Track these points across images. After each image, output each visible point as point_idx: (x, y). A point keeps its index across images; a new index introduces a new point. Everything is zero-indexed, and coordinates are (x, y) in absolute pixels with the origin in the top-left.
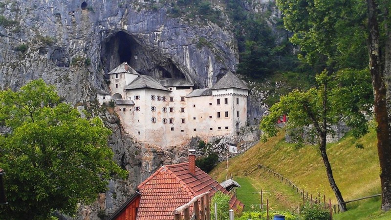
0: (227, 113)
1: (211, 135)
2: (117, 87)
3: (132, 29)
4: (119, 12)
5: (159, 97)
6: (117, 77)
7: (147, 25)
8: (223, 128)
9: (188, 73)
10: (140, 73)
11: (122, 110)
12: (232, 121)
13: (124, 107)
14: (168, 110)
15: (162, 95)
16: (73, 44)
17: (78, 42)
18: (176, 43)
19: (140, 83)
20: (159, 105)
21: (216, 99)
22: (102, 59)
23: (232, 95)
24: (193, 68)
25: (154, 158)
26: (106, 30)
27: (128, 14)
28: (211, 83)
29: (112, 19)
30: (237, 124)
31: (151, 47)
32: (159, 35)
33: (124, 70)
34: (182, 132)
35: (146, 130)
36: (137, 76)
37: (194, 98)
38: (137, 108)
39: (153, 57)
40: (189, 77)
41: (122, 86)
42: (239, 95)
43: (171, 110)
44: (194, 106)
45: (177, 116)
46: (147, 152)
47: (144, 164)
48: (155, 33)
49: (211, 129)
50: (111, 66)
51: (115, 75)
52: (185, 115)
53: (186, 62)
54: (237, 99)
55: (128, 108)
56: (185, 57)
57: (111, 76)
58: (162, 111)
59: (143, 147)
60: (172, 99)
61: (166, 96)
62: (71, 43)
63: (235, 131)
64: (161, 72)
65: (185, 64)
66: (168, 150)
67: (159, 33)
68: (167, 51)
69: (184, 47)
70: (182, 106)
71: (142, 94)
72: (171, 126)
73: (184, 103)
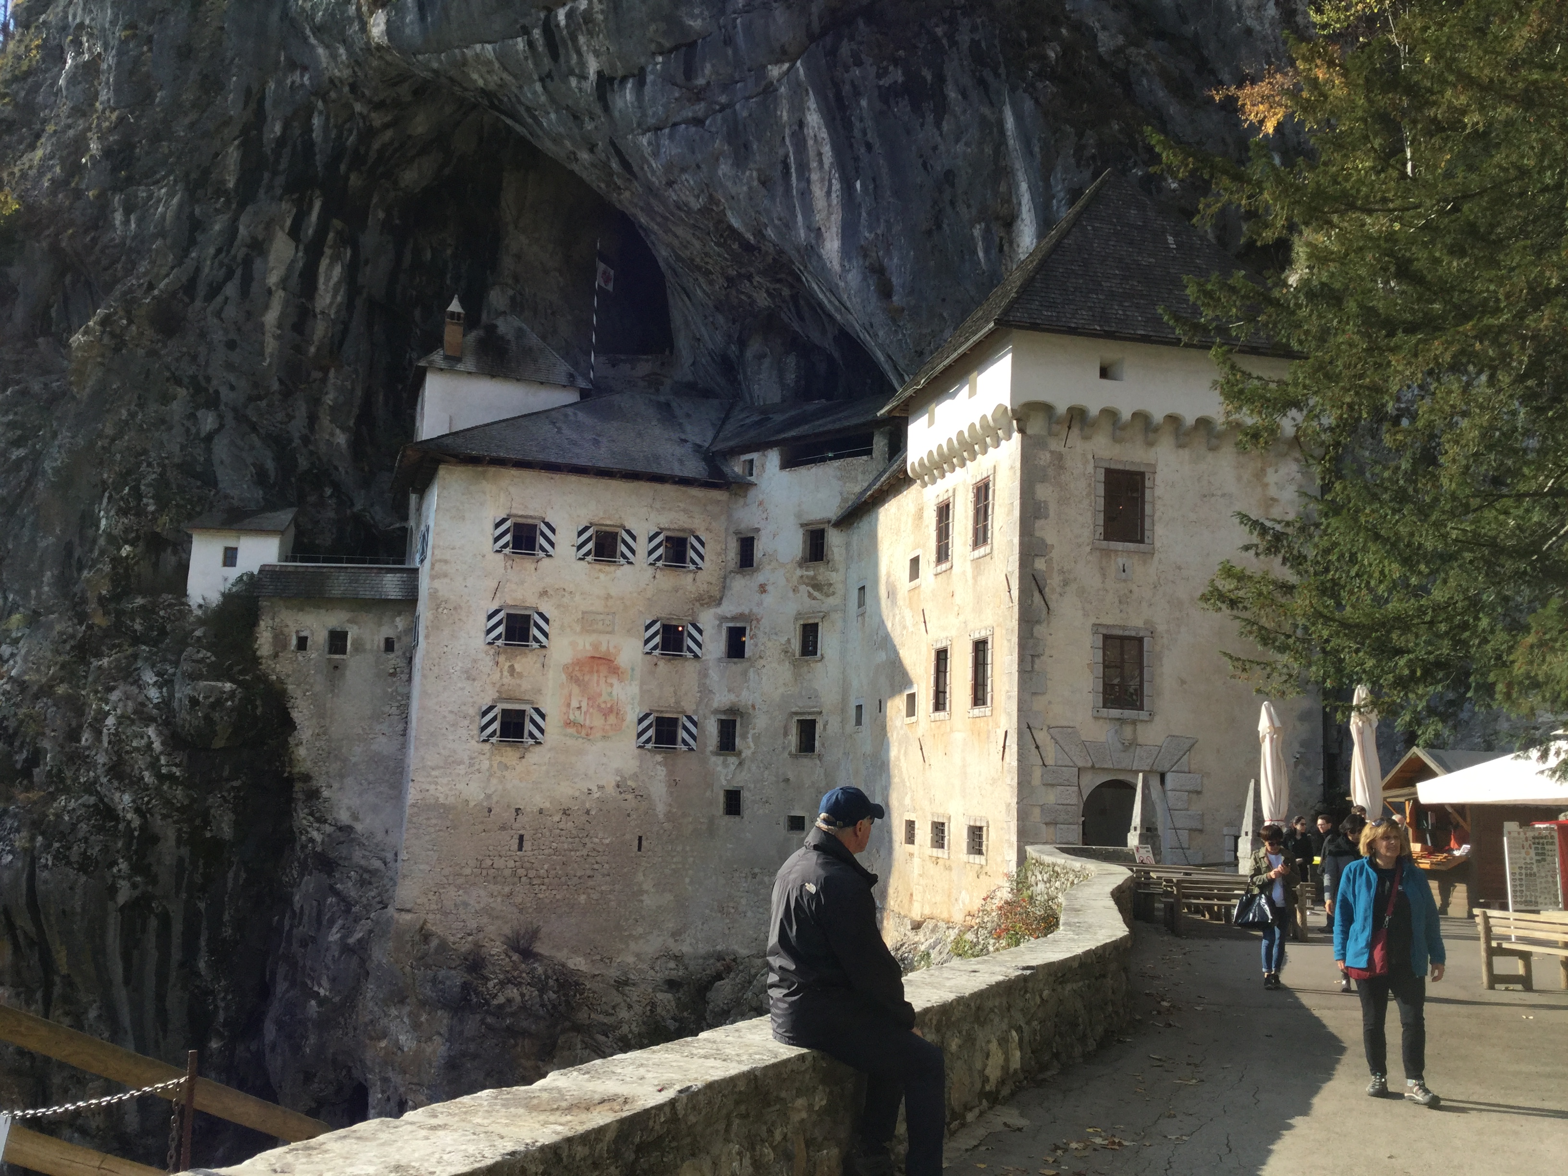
5: (602, 537)
8: (958, 835)
11: (319, 642)
12: (1012, 754)
13: (336, 618)
14: (712, 644)
15: (645, 514)
20: (601, 595)
21: (928, 505)
23: (1013, 425)
24: (867, 255)
34: (795, 836)
42: (1148, 429)
43: (735, 644)
44: (863, 597)
45: (767, 688)
52: (821, 685)
53: (808, 210)
54: (1125, 477)
55: (365, 631)
56: (803, 168)
58: (632, 647)
60: (748, 550)
61: (695, 523)
65: (802, 235)
70: (803, 604)
72: (725, 773)
73: (822, 572)
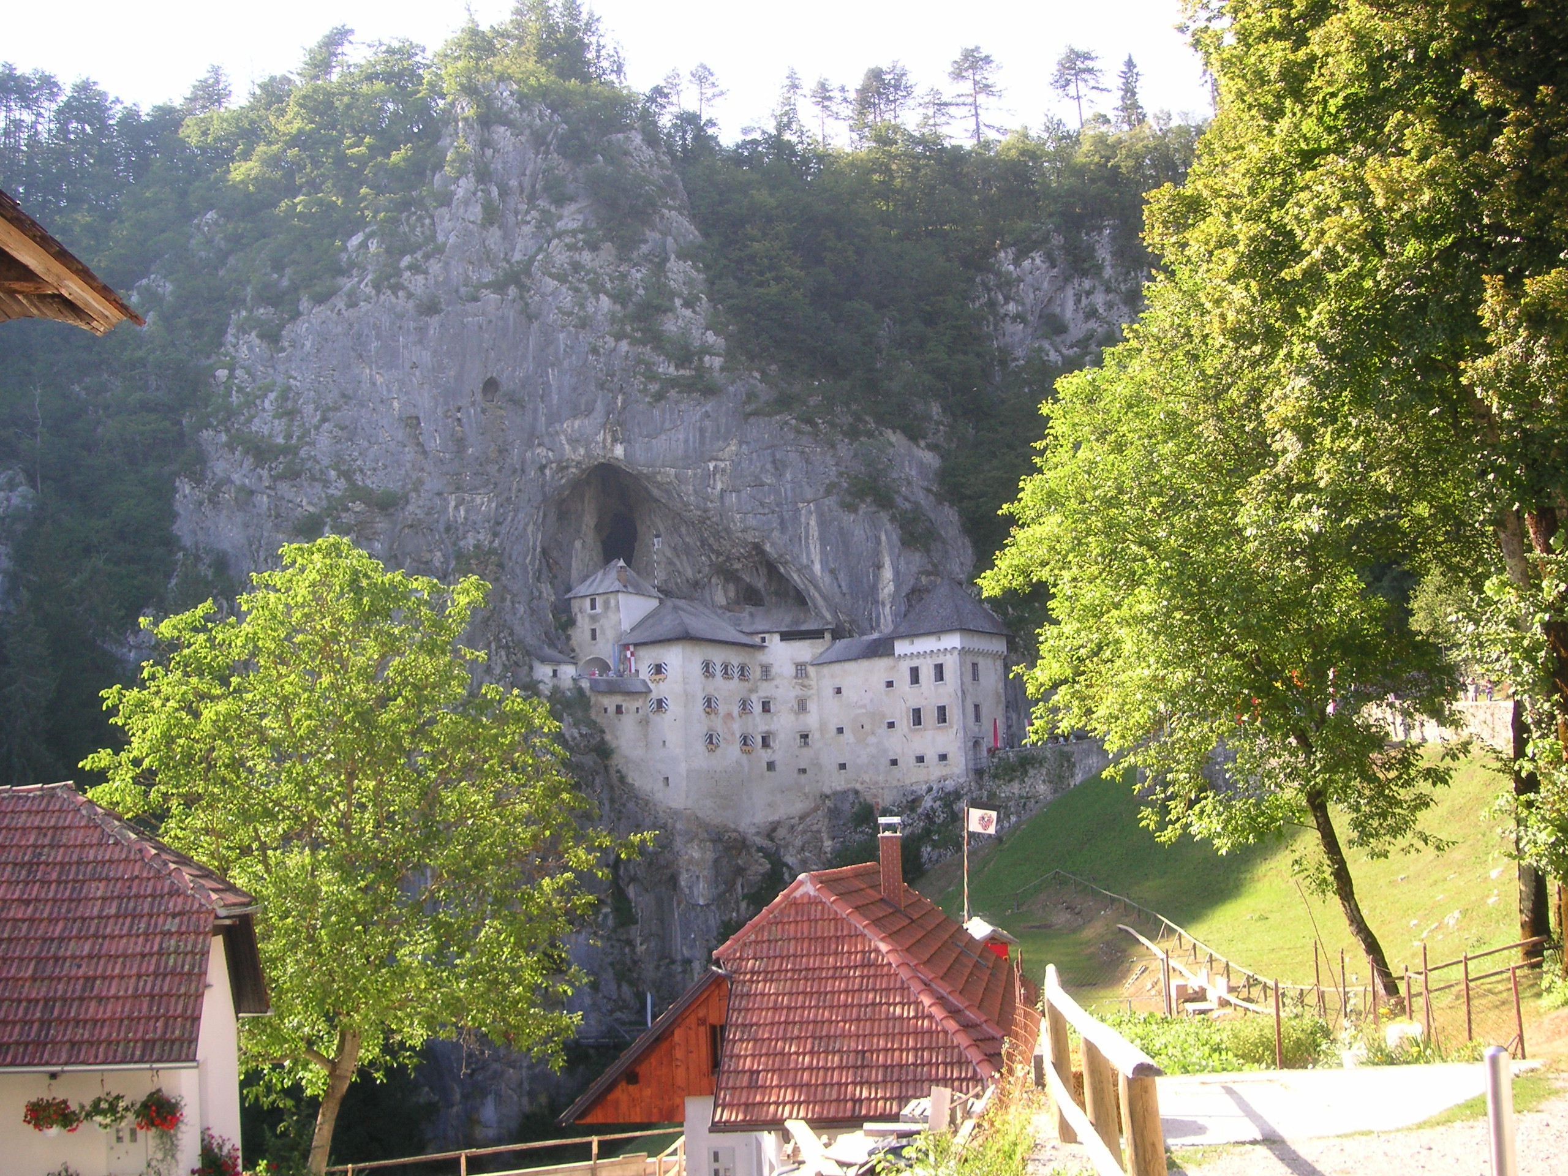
0: (942, 710)
1: (895, 783)
2: (594, 637)
3: (640, 455)
4: (599, 405)
5: (726, 667)
6: (593, 607)
7: (686, 441)
8: (931, 756)
9: (816, 587)
10: (665, 593)
11: (612, 709)
12: (961, 734)
13: (618, 699)
14: (757, 708)
15: (735, 658)
16: (457, 507)
17: (473, 500)
18: (777, 493)
19: (668, 625)
20: (727, 690)
21: (905, 667)
22: (544, 552)
23: (956, 653)
24: (832, 572)
25: (716, 861)
26: (559, 462)
27: (624, 408)
28: (889, 618)
29: (576, 426)
30: (976, 743)
31: (698, 508)
32: (723, 470)
33: (617, 585)
34: (803, 776)
35: (689, 772)
36: (655, 603)
37: (837, 667)
38: (660, 702)
39: (703, 542)
40: (820, 602)
41: (611, 634)
42: (979, 653)
43: (766, 707)
44: (839, 691)
45: (784, 723)
46: (692, 840)
47: (683, 880)
48: (711, 466)
49: (894, 762)
50: (575, 574)
51: (588, 602)
52: (811, 720)
53: (808, 554)
54: (975, 665)
55: (630, 705)
56: (807, 538)
57: (575, 605)
58: (736, 710)
59: (679, 826)
60: (766, 670)
61: (747, 661)
62: (453, 504)
63: (971, 765)
64: (731, 588)
65: (805, 561)
66: (758, 834)
67: (722, 465)
68: (752, 521)
69: (800, 505)
70: (798, 691)
71: (674, 657)
72: (765, 756)
73: (806, 682)
